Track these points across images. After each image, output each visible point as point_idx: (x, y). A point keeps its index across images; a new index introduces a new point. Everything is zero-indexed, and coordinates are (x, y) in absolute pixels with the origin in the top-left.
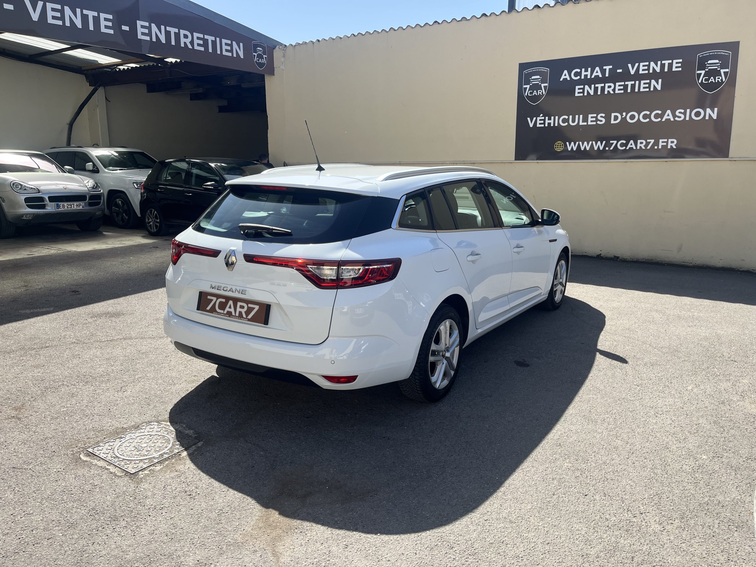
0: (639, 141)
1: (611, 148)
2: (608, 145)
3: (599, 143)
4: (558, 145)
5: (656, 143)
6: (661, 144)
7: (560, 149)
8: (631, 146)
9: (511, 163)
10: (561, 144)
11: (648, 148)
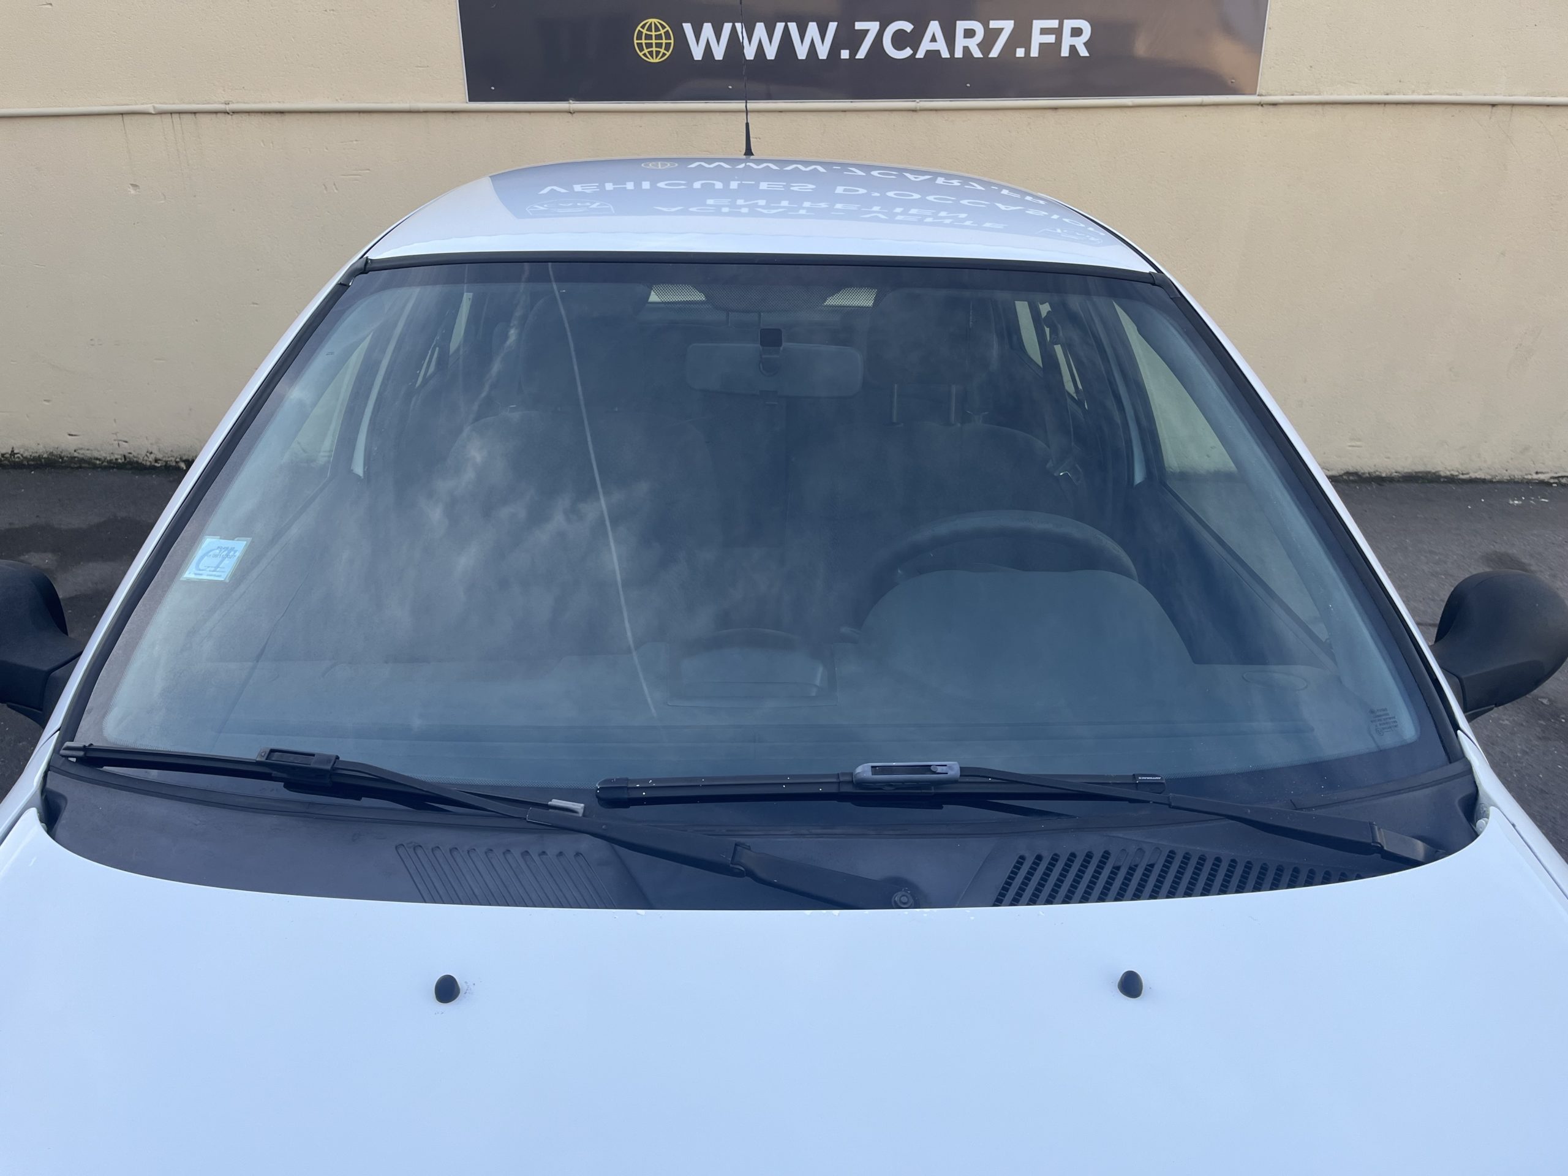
0: (961, 26)
1: (861, 54)
2: (849, 38)
3: (813, 28)
4: (648, 37)
5: (1021, 36)
6: (1037, 39)
7: (658, 53)
8: (933, 47)
9: (453, 112)
10: (662, 32)
11: (990, 56)
